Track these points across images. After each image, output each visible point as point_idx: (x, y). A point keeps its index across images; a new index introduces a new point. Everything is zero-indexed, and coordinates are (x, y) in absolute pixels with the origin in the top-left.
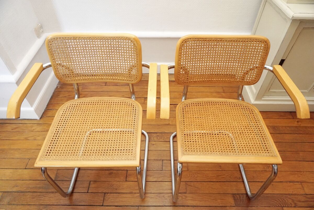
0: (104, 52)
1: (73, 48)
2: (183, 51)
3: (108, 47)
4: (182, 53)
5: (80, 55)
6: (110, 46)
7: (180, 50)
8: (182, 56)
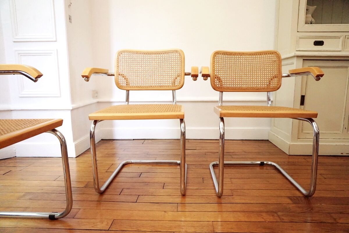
0: (157, 62)
1: (134, 59)
2: (215, 60)
3: (160, 58)
4: (215, 62)
5: (138, 64)
6: (161, 57)
7: (213, 59)
8: (216, 64)
